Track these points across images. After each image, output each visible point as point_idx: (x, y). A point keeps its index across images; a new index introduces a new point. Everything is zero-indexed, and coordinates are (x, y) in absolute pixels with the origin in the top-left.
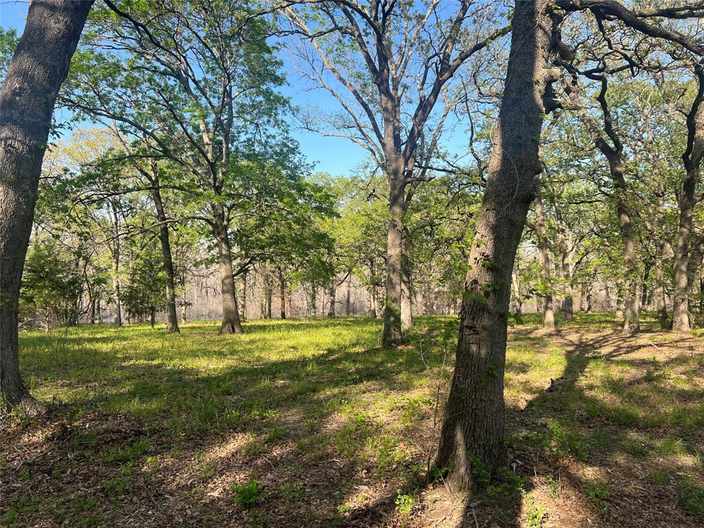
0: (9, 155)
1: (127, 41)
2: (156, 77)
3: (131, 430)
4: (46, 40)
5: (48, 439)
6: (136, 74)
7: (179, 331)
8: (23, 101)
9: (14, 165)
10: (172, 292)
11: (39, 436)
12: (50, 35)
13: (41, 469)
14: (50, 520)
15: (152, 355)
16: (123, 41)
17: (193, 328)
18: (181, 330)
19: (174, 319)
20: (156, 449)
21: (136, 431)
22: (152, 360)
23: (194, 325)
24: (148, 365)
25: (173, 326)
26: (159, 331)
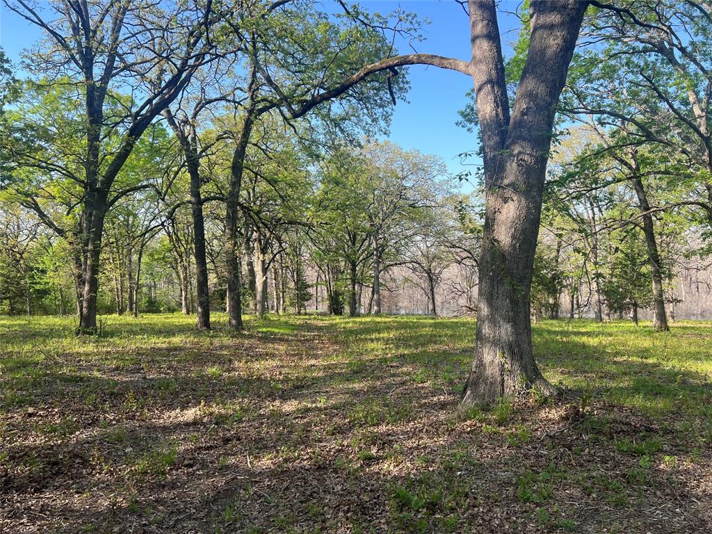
0: (520, 168)
1: (603, 31)
2: (635, 59)
3: (641, 425)
4: (546, 59)
5: (563, 419)
6: (613, 62)
7: (668, 330)
8: (530, 119)
9: (525, 176)
10: (659, 287)
11: (554, 414)
12: (550, 52)
13: (562, 443)
14: (579, 490)
15: (644, 353)
16: (599, 33)
17: (684, 328)
18: (671, 329)
19: (662, 317)
20: (671, 449)
21: (645, 427)
22: (646, 358)
23: (685, 324)
24: (642, 363)
25: (661, 324)
26: (646, 329)
